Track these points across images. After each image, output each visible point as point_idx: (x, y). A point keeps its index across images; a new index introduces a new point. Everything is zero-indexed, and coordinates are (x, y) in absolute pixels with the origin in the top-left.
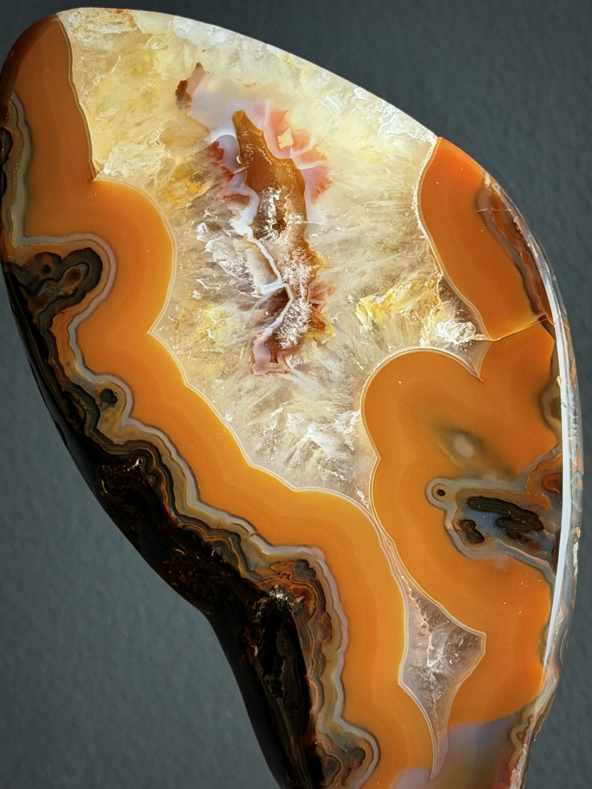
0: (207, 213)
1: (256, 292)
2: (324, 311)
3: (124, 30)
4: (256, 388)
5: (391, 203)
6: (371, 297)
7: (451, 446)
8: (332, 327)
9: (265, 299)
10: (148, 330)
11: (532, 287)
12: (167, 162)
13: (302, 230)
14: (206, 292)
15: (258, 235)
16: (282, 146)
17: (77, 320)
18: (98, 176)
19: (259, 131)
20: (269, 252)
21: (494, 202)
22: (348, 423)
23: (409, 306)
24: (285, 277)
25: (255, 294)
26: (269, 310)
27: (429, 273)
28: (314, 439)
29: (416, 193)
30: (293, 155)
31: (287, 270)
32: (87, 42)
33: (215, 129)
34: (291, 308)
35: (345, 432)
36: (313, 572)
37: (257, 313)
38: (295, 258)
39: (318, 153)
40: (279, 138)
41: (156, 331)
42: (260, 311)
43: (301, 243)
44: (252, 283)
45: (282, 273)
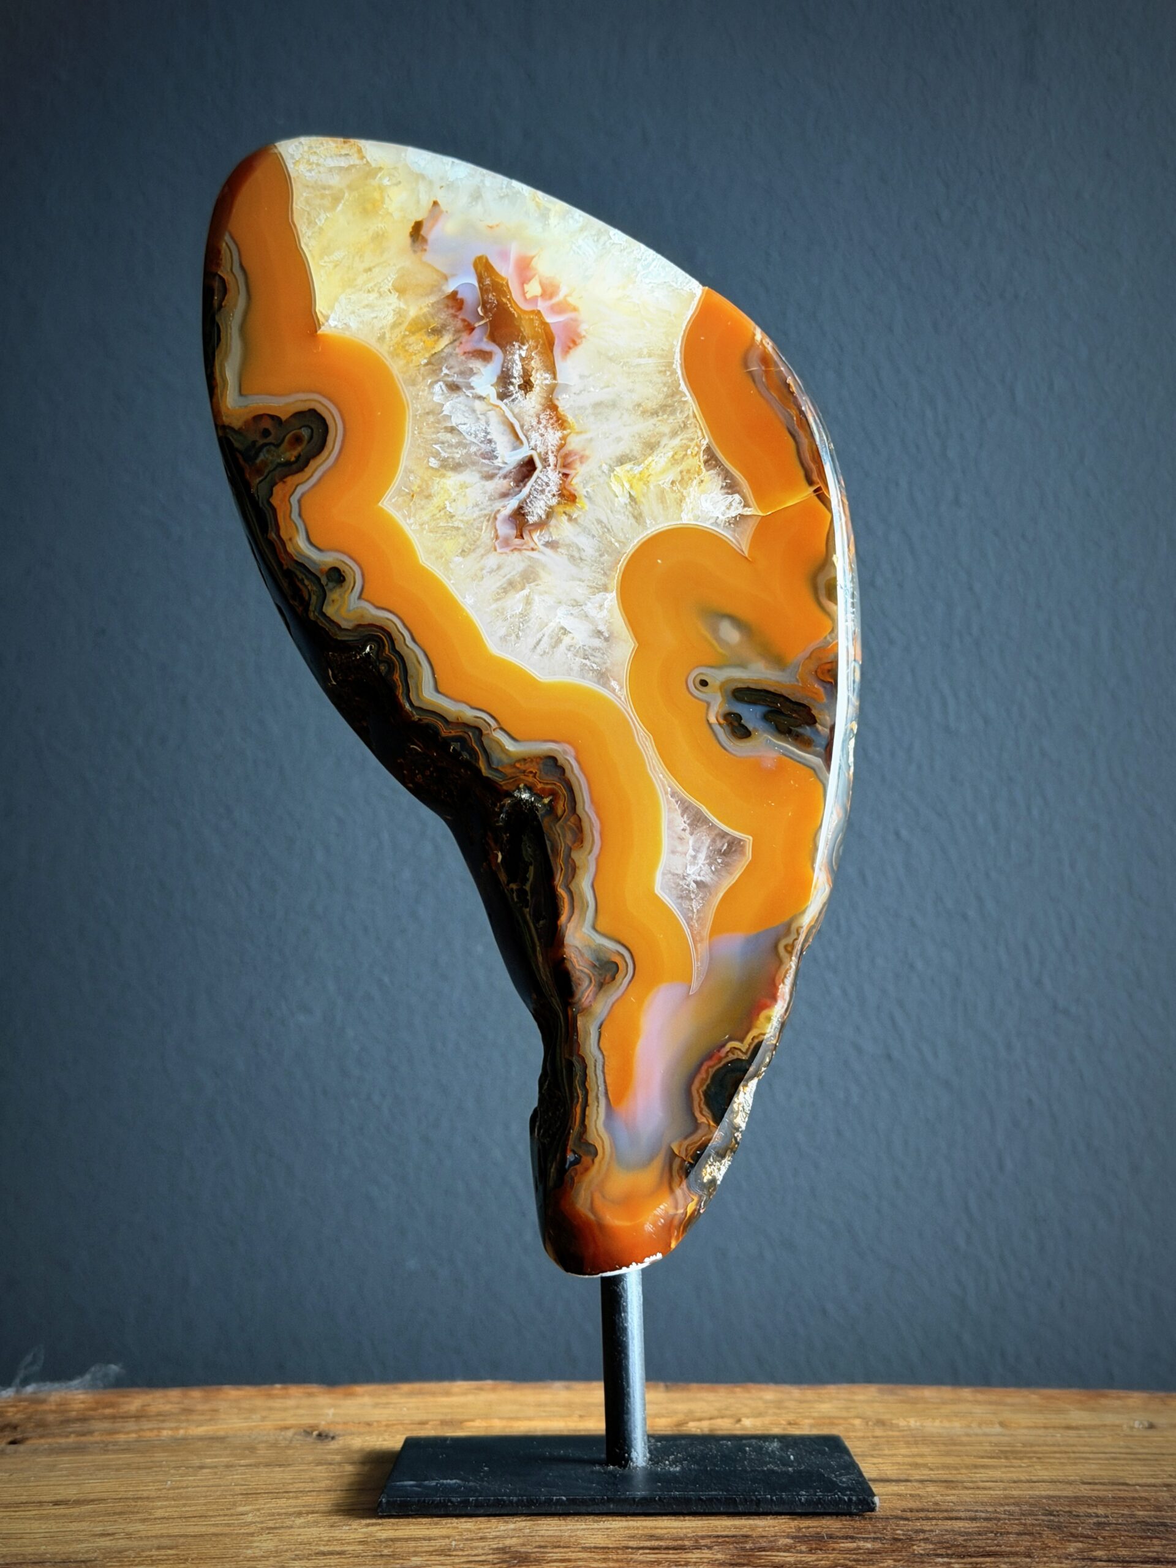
0: (445, 371)
1: (499, 460)
2: (577, 483)
3: (352, 163)
4: (499, 567)
5: (650, 361)
6: (628, 466)
7: (715, 631)
8: (583, 498)
9: (508, 468)
10: (379, 502)
11: (807, 456)
12: (400, 313)
13: (552, 390)
14: (445, 460)
15: (502, 396)
16: (529, 296)
17: (300, 490)
18: (323, 328)
19: (503, 279)
20: (515, 416)
21: (765, 360)
22: (601, 606)
23: (670, 476)
24: (532, 444)
25: (498, 462)
26: (515, 481)
27: (693, 439)
28: (565, 623)
29: (678, 350)
30: (542, 306)
31: (534, 436)
32: (310, 176)
33: (454, 276)
34: (538, 477)
35: (599, 616)
36: (562, 770)
37: (500, 484)
38: (544, 422)
39: (569, 305)
40: (527, 287)
41: (389, 504)
42: (505, 482)
43: (550, 405)
44: (495, 449)
45: (529, 439)
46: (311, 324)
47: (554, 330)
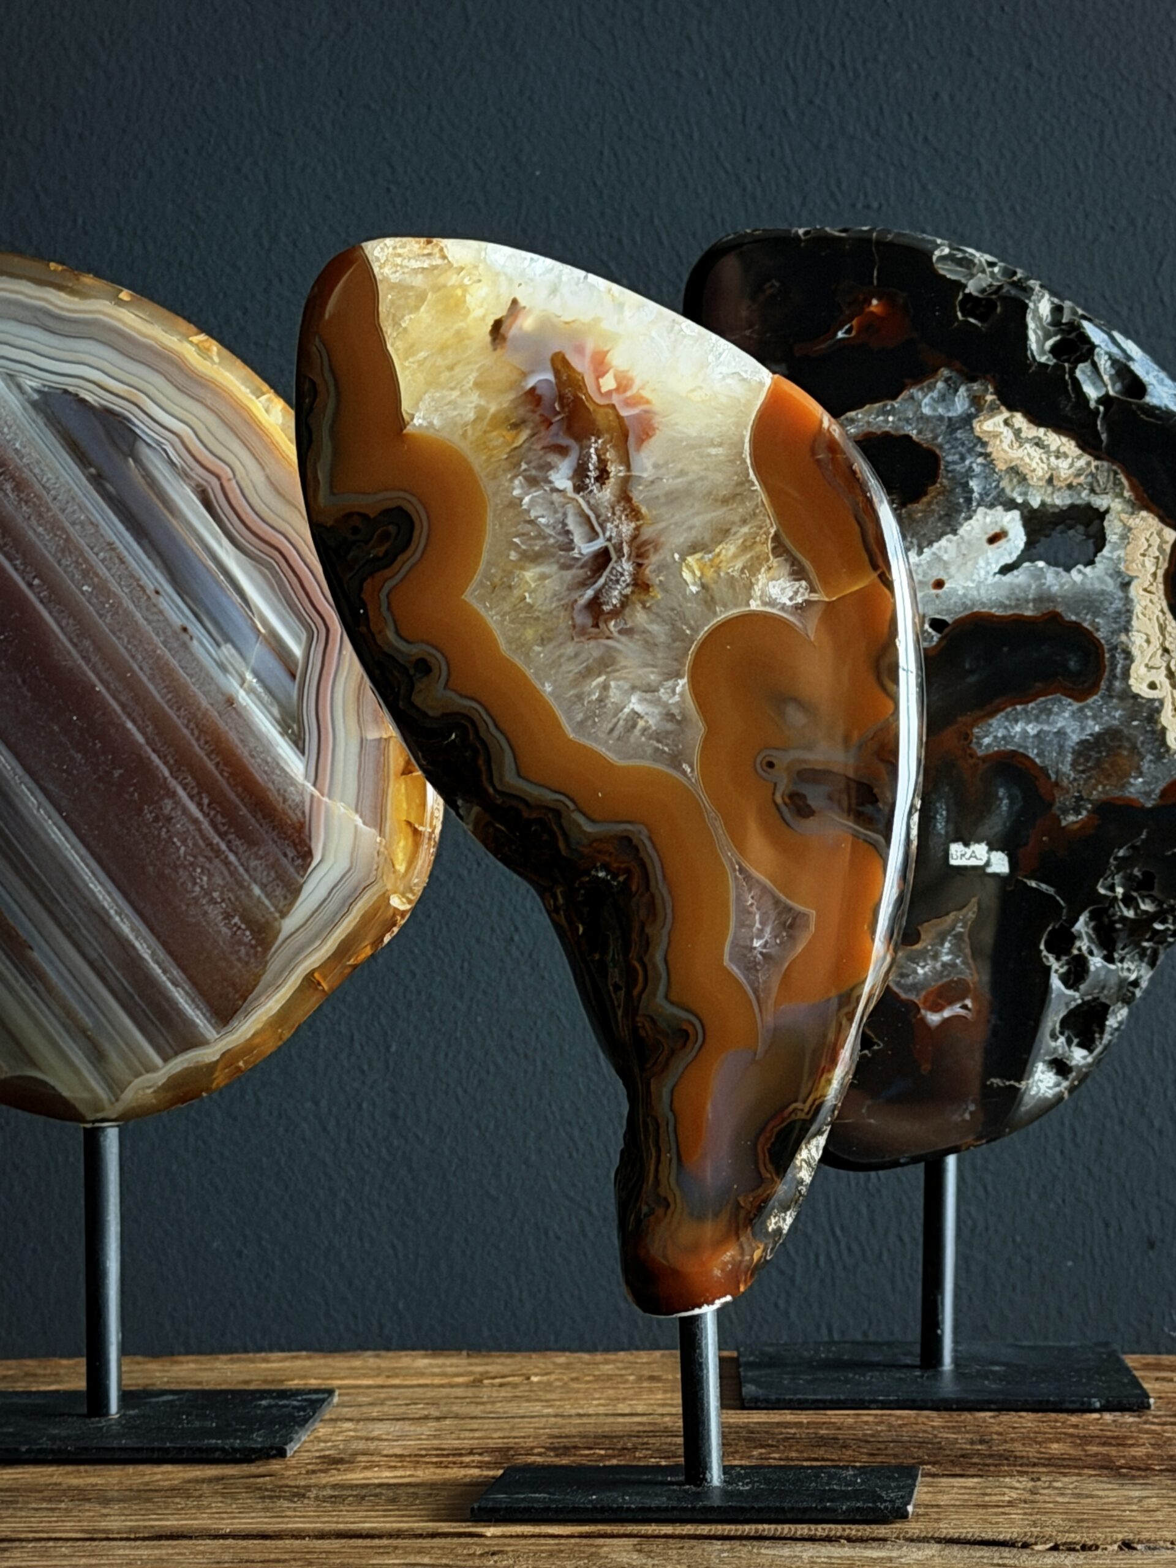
0: (524, 466)
1: (576, 551)
2: (649, 571)
3: (434, 263)
4: (576, 655)
5: (720, 450)
6: (698, 555)
7: (782, 714)
8: (657, 589)
9: (586, 558)
10: (462, 594)
11: (871, 540)
12: (481, 410)
13: (626, 483)
14: (525, 551)
15: (579, 488)
16: (604, 390)
17: (389, 585)
18: (408, 427)
19: (579, 374)
20: (592, 509)
21: (833, 447)
22: (674, 692)
23: (739, 565)
24: (608, 534)
25: (575, 554)
26: (591, 570)
27: (761, 528)
28: (639, 708)
29: (747, 440)
30: (615, 400)
31: (609, 525)
32: (394, 278)
33: (532, 372)
34: (613, 568)
35: (671, 701)
36: (636, 849)
37: (578, 574)
38: (618, 513)
39: (642, 397)
40: (601, 381)
41: (471, 596)
42: (581, 571)
43: (624, 496)
44: (572, 541)
45: (604, 530)
46: (397, 421)
47: (627, 422)
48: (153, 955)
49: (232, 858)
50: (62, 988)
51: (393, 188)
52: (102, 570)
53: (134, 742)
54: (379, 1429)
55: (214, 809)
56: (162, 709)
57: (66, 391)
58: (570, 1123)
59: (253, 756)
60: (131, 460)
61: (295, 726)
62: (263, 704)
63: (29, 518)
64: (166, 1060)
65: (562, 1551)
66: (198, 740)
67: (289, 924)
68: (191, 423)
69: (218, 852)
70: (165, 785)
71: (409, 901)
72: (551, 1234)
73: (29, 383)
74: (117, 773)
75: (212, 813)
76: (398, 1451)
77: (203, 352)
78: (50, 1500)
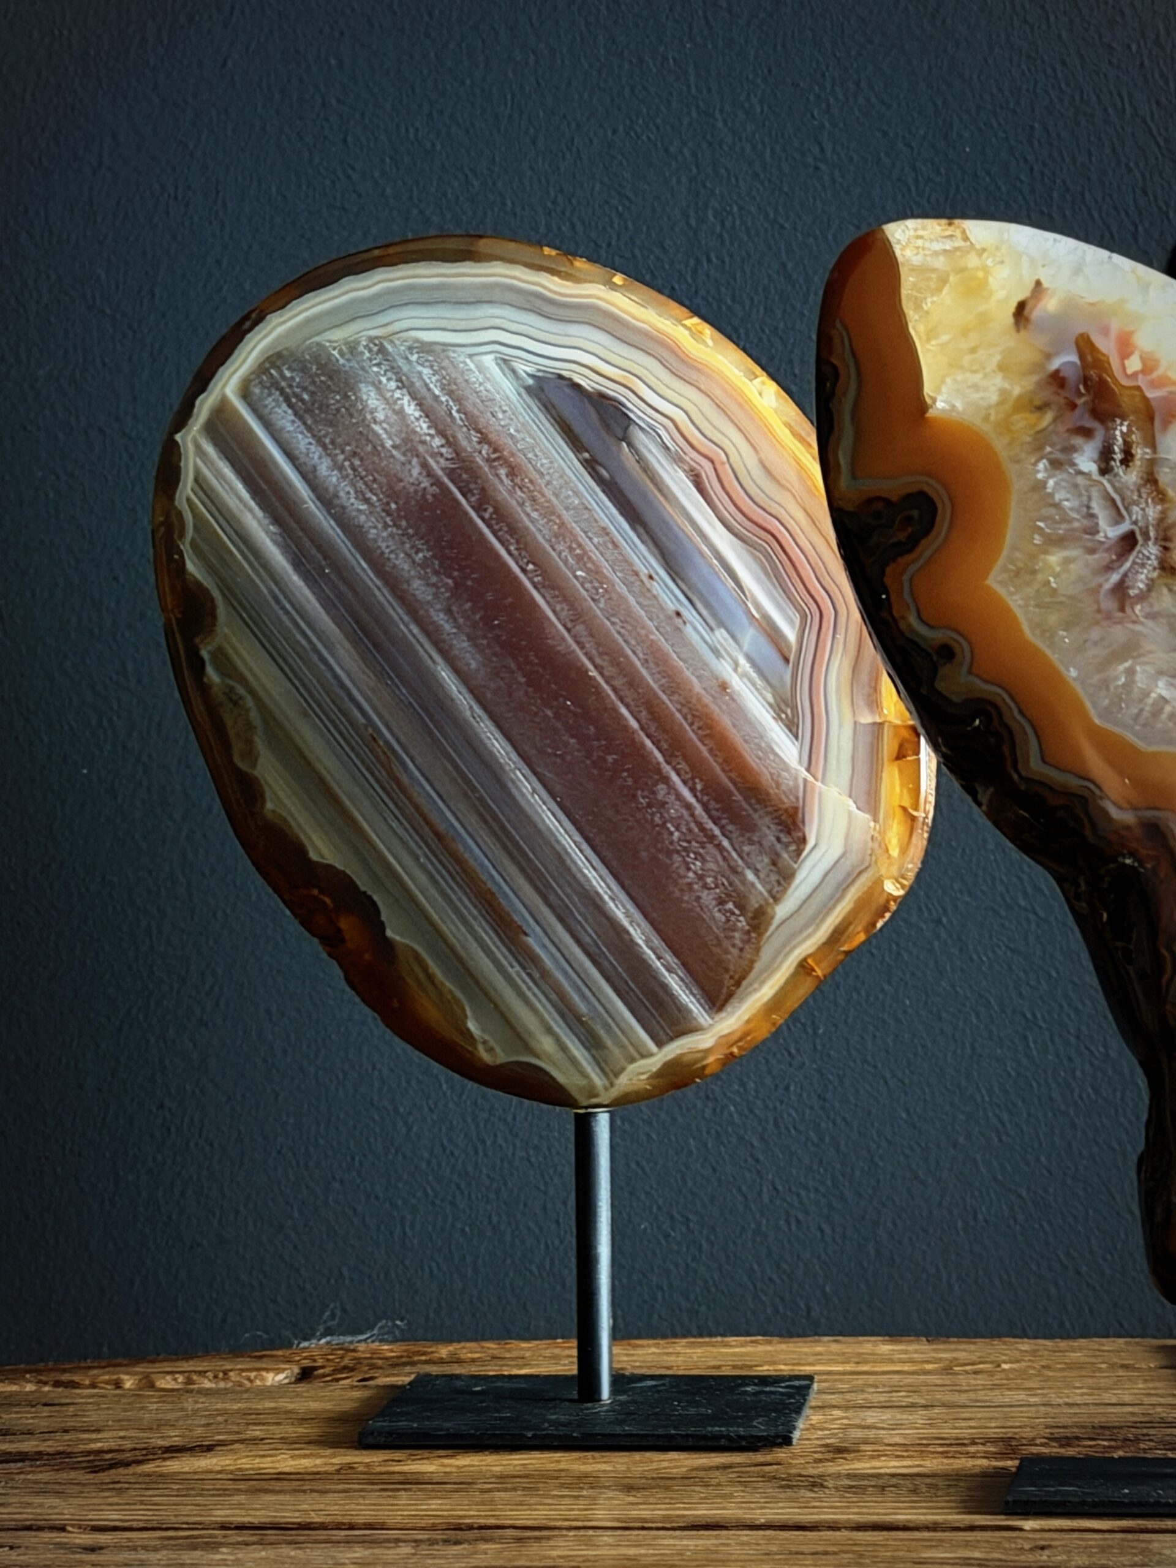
0: (1048, 449)
1: (1102, 534)
3: (956, 245)
4: (1103, 639)
9: (1110, 542)
10: (986, 578)
12: (1003, 392)
13: (1152, 465)
14: (1048, 536)
15: (1105, 471)
16: (1130, 371)
17: (913, 568)
18: (931, 411)
19: (1104, 355)
20: (1116, 491)
24: (1134, 518)
25: (1100, 537)
26: (1116, 554)
28: (1165, 693)
30: (1141, 382)
31: (1135, 509)
32: (917, 260)
33: (1057, 354)
34: (1140, 552)
36: (1164, 836)
37: (1103, 558)
38: (1144, 496)
39: (1169, 379)
40: (1127, 362)
41: (995, 581)
42: (1105, 555)
43: (1150, 479)
44: (1097, 524)
45: (1130, 514)
46: (921, 407)
47: (1154, 404)
48: (647, 942)
49: (726, 843)
50: (558, 975)
51: (823, 167)
52: (595, 555)
53: (626, 727)
54: (872, 1417)
55: (707, 794)
56: (655, 694)
57: (560, 377)
58: (999, 1106)
59: (746, 741)
60: (624, 444)
61: (789, 711)
62: (757, 689)
63: (523, 503)
64: (660, 1044)
65: (1112, 1547)
66: (691, 724)
67: (782, 911)
68: (684, 406)
69: (712, 838)
70: (658, 770)
71: (903, 886)
72: (980, 1217)
73: (521, 368)
74: (610, 758)
75: (705, 798)
76: (898, 1440)
77: (696, 335)
78: (569, 1487)
